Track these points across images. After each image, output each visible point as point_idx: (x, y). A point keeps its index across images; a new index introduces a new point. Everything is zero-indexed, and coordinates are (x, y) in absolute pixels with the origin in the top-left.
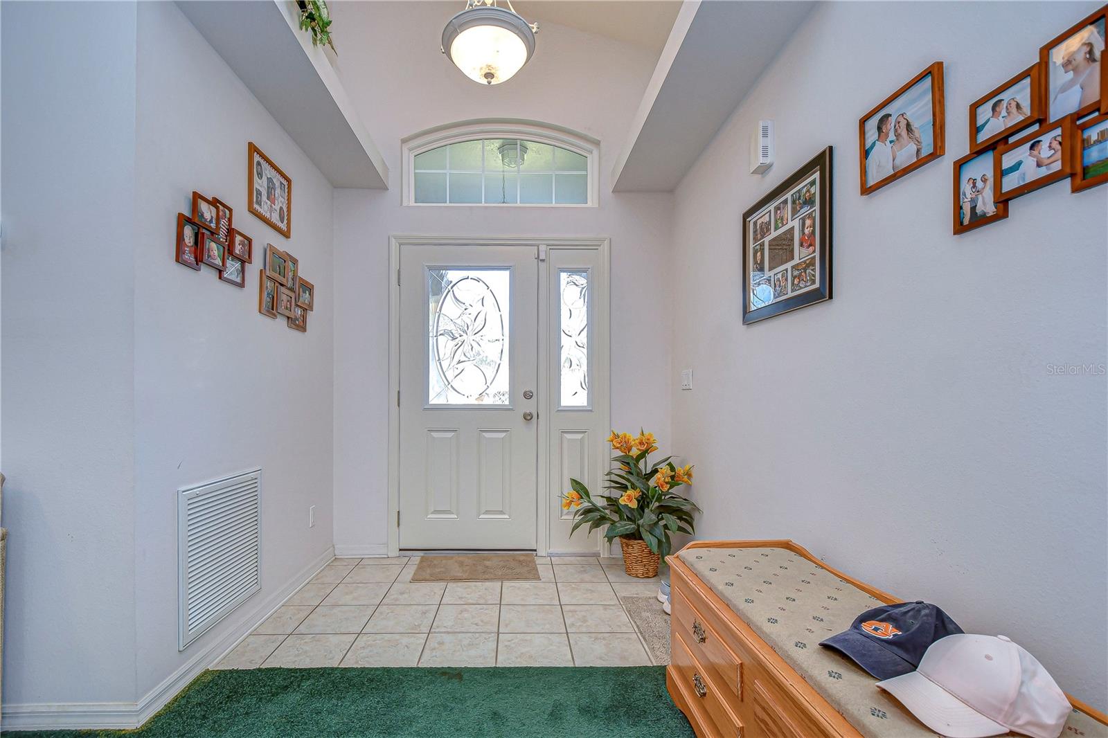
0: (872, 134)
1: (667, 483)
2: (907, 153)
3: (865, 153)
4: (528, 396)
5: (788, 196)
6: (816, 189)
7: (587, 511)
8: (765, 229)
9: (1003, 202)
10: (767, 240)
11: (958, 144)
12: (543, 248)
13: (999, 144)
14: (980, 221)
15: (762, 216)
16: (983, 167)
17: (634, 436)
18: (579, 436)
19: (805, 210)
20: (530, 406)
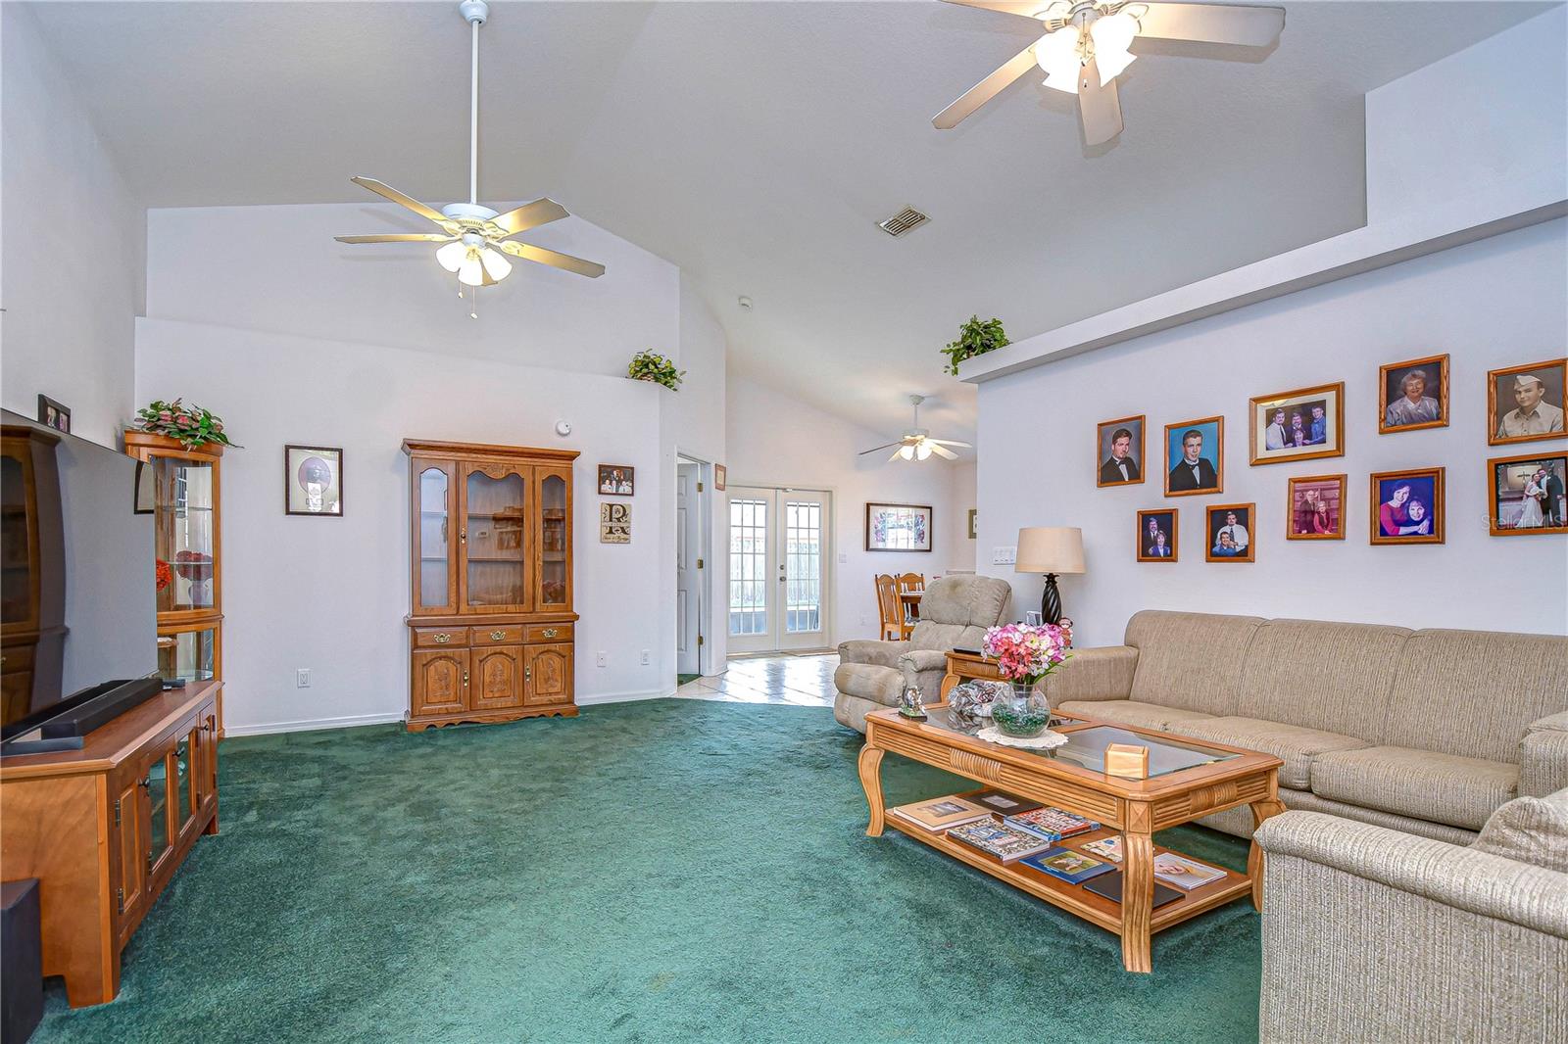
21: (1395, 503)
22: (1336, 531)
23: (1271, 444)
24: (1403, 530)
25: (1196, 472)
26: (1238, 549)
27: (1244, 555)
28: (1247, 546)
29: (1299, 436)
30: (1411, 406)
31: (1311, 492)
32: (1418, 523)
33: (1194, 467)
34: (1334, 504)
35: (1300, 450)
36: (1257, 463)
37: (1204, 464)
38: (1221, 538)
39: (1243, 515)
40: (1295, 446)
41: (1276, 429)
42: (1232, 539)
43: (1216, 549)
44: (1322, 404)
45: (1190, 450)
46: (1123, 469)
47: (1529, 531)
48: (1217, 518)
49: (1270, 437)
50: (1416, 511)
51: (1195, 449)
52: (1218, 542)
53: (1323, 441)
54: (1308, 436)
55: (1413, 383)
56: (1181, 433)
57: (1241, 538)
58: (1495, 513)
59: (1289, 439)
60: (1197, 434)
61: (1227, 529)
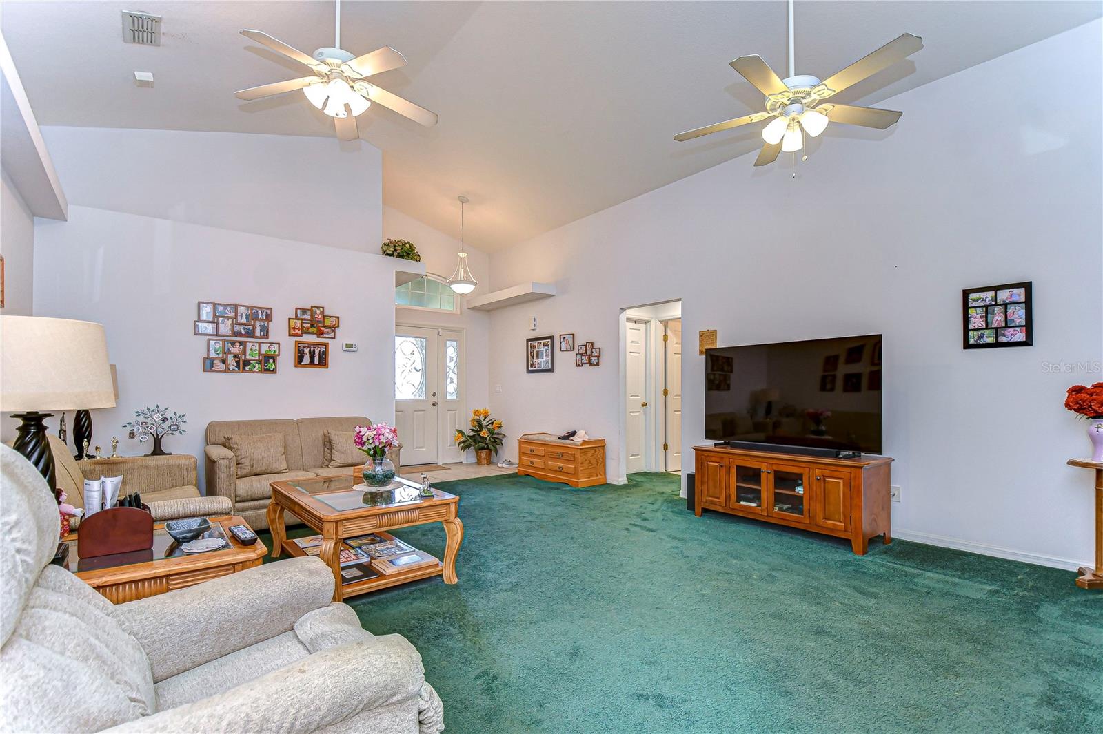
0: (562, 340)
2: (568, 347)
3: (561, 343)
4: (433, 395)
5: (542, 341)
6: (549, 344)
7: (464, 442)
8: (534, 347)
9: (582, 364)
10: (535, 351)
11: (576, 351)
12: (440, 330)
13: (582, 354)
14: (579, 365)
15: (534, 343)
16: (579, 356)
17: (480, 411)
18: (454, 412)
19: (546, 347)
20: (434, 399)
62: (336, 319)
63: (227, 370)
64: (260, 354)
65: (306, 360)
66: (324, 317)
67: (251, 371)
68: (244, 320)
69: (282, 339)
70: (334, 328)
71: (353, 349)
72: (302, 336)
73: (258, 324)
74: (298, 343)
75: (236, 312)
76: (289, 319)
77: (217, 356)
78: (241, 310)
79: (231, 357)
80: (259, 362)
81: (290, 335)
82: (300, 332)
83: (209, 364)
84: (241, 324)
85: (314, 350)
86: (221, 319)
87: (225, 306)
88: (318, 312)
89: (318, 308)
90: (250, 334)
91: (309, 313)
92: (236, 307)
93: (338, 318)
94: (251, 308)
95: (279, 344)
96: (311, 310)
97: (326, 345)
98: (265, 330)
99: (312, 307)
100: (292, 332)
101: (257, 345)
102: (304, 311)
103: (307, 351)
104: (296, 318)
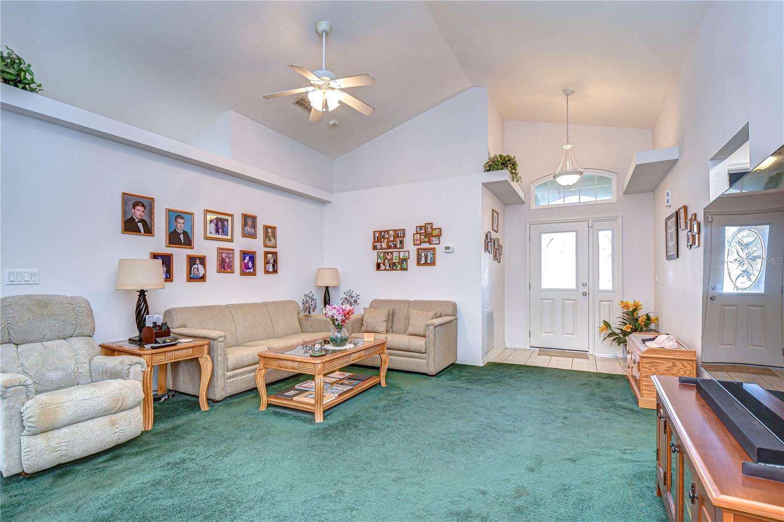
1: (644, 322)
4: (584, 285)
7: (610, 334)
9: (690, 246)
12: (590, 222)
17: (631, 303)
18: (609, 303)
20: (585, 290)
21: (246, 261)
22: (231, 270)
23: (211, 232)
24: (248, 271)
25: (182, 236)
26: (200, 276)
27: (203, 278)
28: (204, 275)
29: (220, 231)
30: (249, 230)
31: (224, 254)
32: (251, 269)
33: (180, 234)
34: (231, 259)
35: (220, 236)
36: (207, 238)
37: (185, 233)
38: (194, 270)
39: (203, 260)
40: (219, 234)
41: (213, 225)
42: (198, 271)
43: (192, 275)
44: (227, 220)
45: (179, 225)
46: (140, 225)
47: (270, 273)
48: (192, 261)
49: (211, 227)
50: (250, 265)
51: (181, 226)
52: (192, 272)
53: (227, 235)
54: (223, 232)
55: (250, 222)
56: (174, 216)
57: (202, 272)
58: (265, 267)
59: (217, 232)
60: (182, 218)
61: (196, 266)
62: (439, 230)
63: (386, 270)
64: (399, 259)
65: (423, 261)
66: (432, 229)
67: (396, 269)
68: (392, 239)
69: (410, 247)
70: (439, 236)
71: (450, 251)
72: (420, 245)
73: (398, 240)
74: (418, 250)
75: (389, 234)
76: (414, 234)
77: (381, 261)
78: (391, 233)
79: (387, 261)
80: (399, 263)
81: (414, 245)
82: (419, 242)
83: (378, 267)
84: (391, 241)
85: (427, 254)
86: (382, 240)
87: (385, 231)
88: (429, 227)
89: (429, 224)
90: (395, 247)
91: (423, 228)
92: (388, 231)
93: (440, 229)
94: (395, 231)
95: (409, 251)
96: (425, 226)
97: (434, 249)
98: (401, 242)
99: (426, 224)
100: (416, 243)
101: (398, 253)
102: (421, 228)
103: (423, 255)
104: (417, 234)
